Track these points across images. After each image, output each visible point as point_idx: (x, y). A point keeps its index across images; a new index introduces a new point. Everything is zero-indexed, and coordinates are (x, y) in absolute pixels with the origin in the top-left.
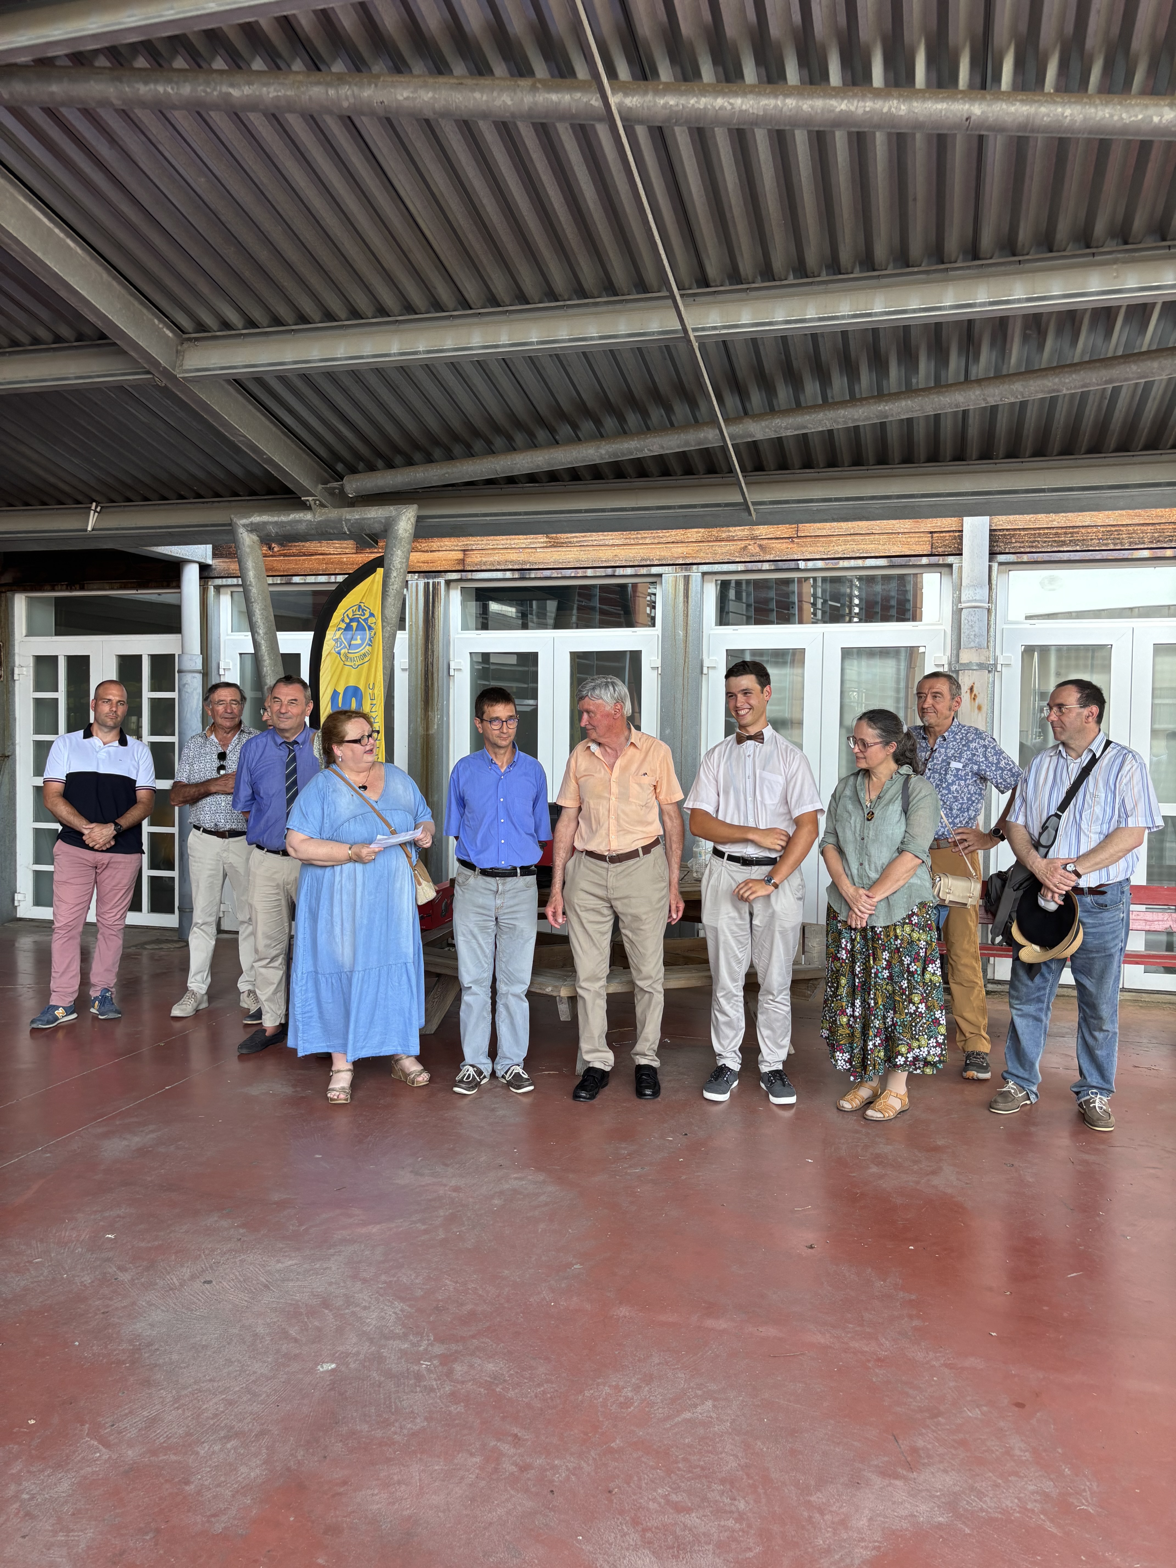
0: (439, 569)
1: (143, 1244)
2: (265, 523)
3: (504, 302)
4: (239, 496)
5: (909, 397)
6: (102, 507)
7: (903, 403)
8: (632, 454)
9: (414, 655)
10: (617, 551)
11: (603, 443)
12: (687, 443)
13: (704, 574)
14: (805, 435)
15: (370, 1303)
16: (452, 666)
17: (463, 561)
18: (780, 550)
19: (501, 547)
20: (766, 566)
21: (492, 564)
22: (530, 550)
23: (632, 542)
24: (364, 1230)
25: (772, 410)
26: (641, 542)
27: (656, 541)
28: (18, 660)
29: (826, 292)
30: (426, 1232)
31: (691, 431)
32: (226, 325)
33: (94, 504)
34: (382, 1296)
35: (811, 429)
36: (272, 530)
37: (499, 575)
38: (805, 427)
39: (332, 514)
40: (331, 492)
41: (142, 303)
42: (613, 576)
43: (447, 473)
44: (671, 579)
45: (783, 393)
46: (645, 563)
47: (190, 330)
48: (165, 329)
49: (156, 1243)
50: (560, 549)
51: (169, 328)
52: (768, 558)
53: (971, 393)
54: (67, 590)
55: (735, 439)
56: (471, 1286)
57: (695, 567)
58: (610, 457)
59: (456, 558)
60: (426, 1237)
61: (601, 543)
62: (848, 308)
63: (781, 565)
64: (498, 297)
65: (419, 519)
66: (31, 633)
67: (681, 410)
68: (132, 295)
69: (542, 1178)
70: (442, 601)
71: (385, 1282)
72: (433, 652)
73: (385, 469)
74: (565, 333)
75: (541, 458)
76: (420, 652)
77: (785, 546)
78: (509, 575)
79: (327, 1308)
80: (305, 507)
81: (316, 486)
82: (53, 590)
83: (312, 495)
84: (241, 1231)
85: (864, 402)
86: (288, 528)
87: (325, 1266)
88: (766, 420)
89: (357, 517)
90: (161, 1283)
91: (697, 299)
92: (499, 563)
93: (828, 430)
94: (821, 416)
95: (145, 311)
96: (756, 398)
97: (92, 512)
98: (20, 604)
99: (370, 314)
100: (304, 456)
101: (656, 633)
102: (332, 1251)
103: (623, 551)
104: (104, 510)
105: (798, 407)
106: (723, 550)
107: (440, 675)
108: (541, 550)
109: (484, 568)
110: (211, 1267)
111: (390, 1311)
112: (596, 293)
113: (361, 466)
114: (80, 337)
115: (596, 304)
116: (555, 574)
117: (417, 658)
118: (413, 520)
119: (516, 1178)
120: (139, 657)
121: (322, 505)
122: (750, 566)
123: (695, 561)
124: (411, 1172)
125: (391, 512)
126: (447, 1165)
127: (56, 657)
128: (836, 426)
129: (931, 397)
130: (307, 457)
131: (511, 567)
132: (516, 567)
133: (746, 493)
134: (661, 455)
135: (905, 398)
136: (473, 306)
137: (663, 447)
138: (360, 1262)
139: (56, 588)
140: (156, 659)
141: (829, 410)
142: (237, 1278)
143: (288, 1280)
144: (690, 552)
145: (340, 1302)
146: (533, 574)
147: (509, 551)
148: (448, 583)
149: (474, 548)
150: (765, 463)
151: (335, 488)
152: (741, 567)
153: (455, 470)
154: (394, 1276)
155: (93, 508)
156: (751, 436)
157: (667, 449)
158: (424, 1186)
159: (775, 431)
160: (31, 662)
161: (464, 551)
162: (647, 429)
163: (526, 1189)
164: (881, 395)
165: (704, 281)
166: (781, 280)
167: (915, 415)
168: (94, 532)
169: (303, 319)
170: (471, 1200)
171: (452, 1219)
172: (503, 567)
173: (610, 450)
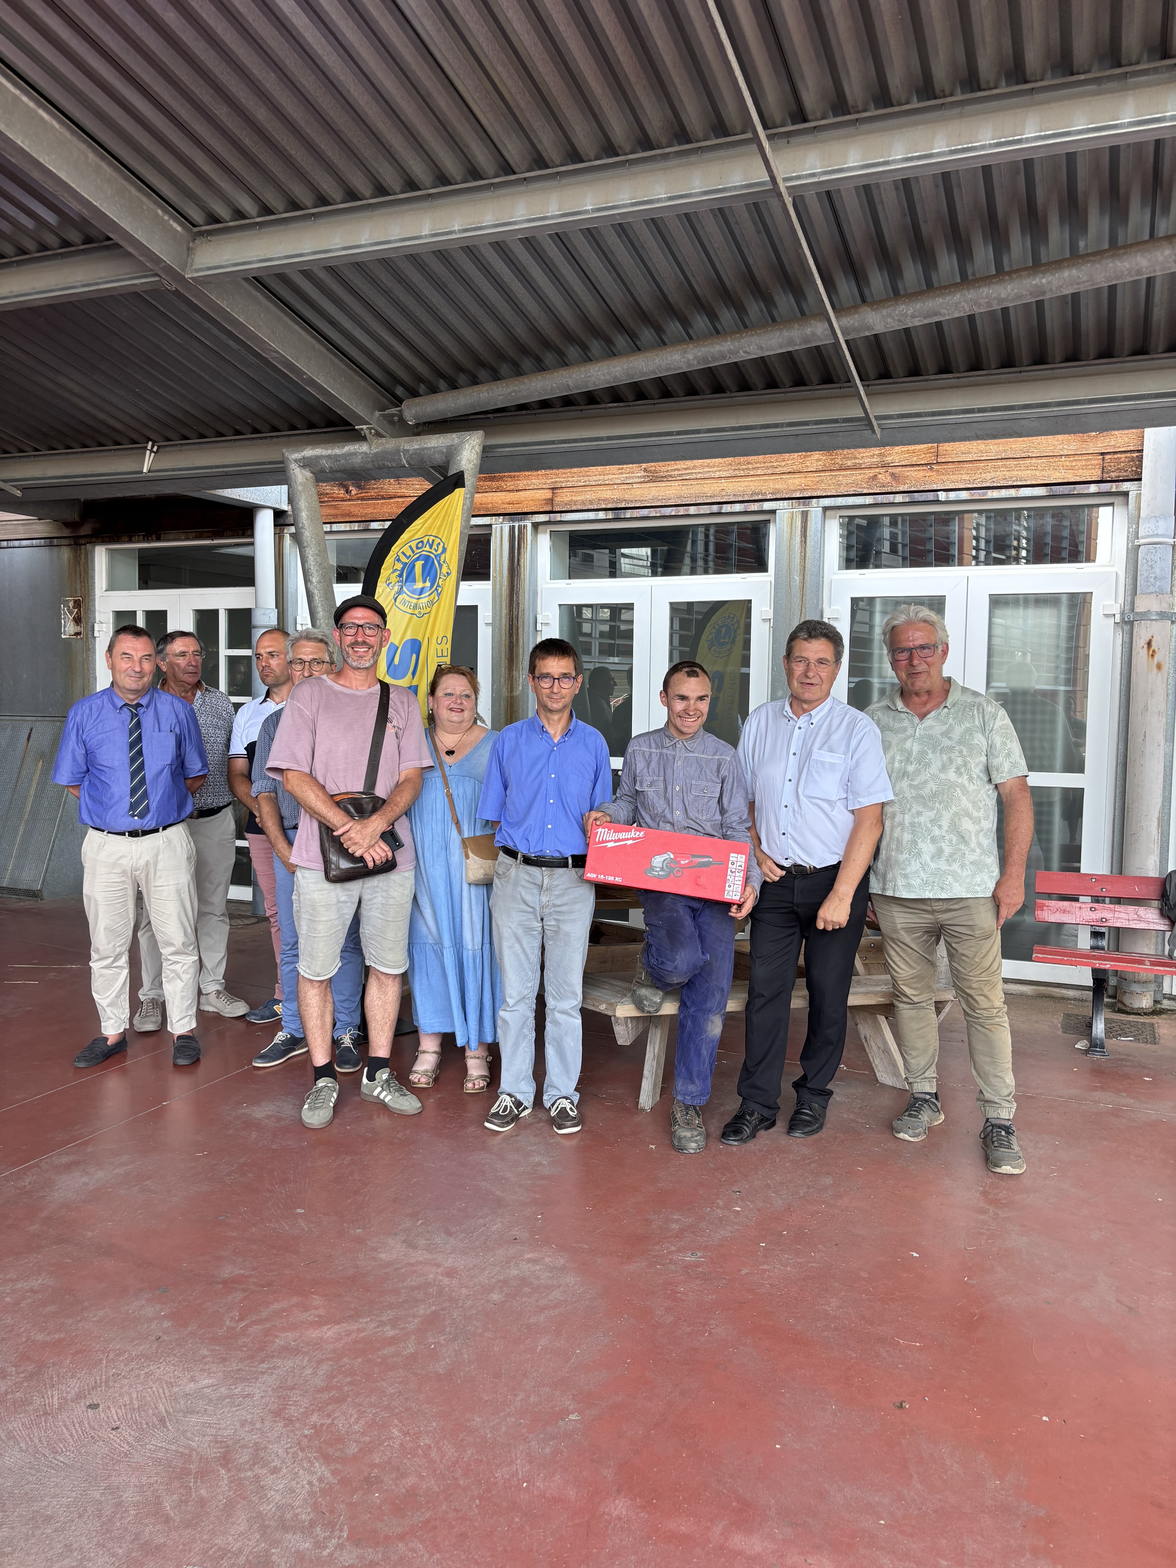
0: (525, 510)
1: (40, 1337)
2: (318, 457)
3: (552, 161)
4: (298, 429)
5: (1074, 265)
6: (159, 447)
7: (1066, 274)
8: (724, 358)
9: (498, 607)
10: (724, 484)
11: (691, 346)
12: (791, 342)
13: (826, 509)
14: (939, 324)
15: (283, 1462)
16: (539, 620)
17: (552, 500)
18: (916, 479)
19: (594, 483)
20: (899, 498)
21: (583, 503)
22: (626, 487)
23: (742, 473)
24: (314, 1334)
25: (896, 294)
26: (752, 473)
27: (770, 472)
28: (98, 617)
29: (961, 116)
30: (393, 1341)
31: (796, 326)
32: (240, 214)
33: (150, 443)
34: (302, 1450)
35: (944, 315)
36: (326, 464)
37: (591, 516)
38: (937, 314)
39: (390, 444)
40: (390, 419)
41: (140, 190)
42: (719, 514)
43: (514, 391)
44: (786, 515)
45: (911, 272)
46: (756, 498)
47: (201, 222)
48: (171, 222)
49: (57, 1336)
50: (659, 484)
51: (176, 220)
52: (901, 489)
53: (1158, 254)
54: (144, 541)
55: (849, 334)
56: (425, 1441)
57: (814, 500)
58: (699, 363)
59: (544, 497)
60: (392, 1349)
61: (706, 476)
62: (990, 135)
63: (918, 497)
64: (544, 154)
65: (486, 449)
66: (112, 586)
67: (784, 302)
68: (127, 179)
69: (562, 1261)
70: (529, 547)
71: (314, 1427)
72: (518, 604)
73: (448, 390)
74: (626, 196)
75: (619, 368)
76: (504, 604)
77: (921, 474)
78: (601, 515)
79: (224, 1466)
80: (360, 437)
81: (372, 414)
82: (130, 541)
83: (367, 423)
84: (166, 1324)
85: (1014, 276)
86: (343, 461)
87: (248, 1390)
88: (889, 307)
89: (416, 447)
90: (37, 1401)
91: (792, 140)
92: (591, 502)
93: (968, 316)
94: (957, 297)
95: (144, 199)
96: (877, 280)
97: (148, 452)
98: (101, 556)
99: (398, 189)
100: (357, 378)
101: (769, 579)
102: (265, 1365)
103: (731, 485)
104: (161, 450)
105: (930, 287)
106: (847, 480)
107: (526, 629)
108: (638, 486)
109: (574, 508)
110: (107, 1382)
111: (304, 1478)
112: (664, 141)
113: (422, 388)
114: (88, 240)
115: (665, 157)
116: (653, 513)
117: (501, 611)
118: (478, 449)
119: (529, 1261)
120: (215, 612)
121: (379, 435)
122: (880, 499)
123: (815, 494)
124: (404, 1241)
125: (453, 440)
126: (449, 1233)
127: (135, 612)
128: (977, 310)
129: (1104, 262)
130: (359, 379)
131: (604, 506)
132: (609, 506)
133: (866, 403)
134: (762, 358)
135: (1068, 266)
136: (516, 170)
137: (761, 348)
138: (292, 1388)
139: (133, 539)
140: (232, 614)
141: (968, 289)
142: (131, 1403)
143: (192, 1412)
144: (810, 483)
145: (244, 1457)
146: (629, 514)
147: (602, 488)
148: (536, 526)
149: (563, 485)
150: (892, 369)
151: (393, 415)
152: (869, 500)
153: (522, 387)
154: (329, 1416)
155: (149, 447)
156: (869, 328)
157: (767, 350)
158: (412, 1265)
159: (899, 321)
160: (110, 618)
161: (553, 489)
162: (744, 326)
163: (538, 1278)
164: (1037, 265)
165: (800, 115)
166: (900, 104)
167: (1082, 288)
168: (150, 474)
169: (323, 200)
170: (464, 1291)
171: (433, 1321)
172: (596, 507)
173: (699, 354)
